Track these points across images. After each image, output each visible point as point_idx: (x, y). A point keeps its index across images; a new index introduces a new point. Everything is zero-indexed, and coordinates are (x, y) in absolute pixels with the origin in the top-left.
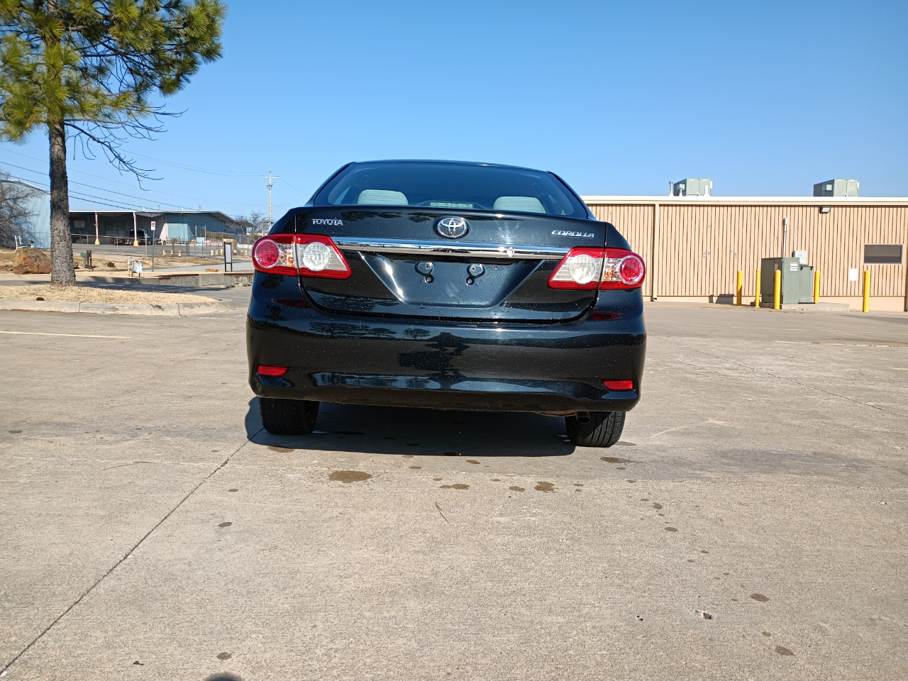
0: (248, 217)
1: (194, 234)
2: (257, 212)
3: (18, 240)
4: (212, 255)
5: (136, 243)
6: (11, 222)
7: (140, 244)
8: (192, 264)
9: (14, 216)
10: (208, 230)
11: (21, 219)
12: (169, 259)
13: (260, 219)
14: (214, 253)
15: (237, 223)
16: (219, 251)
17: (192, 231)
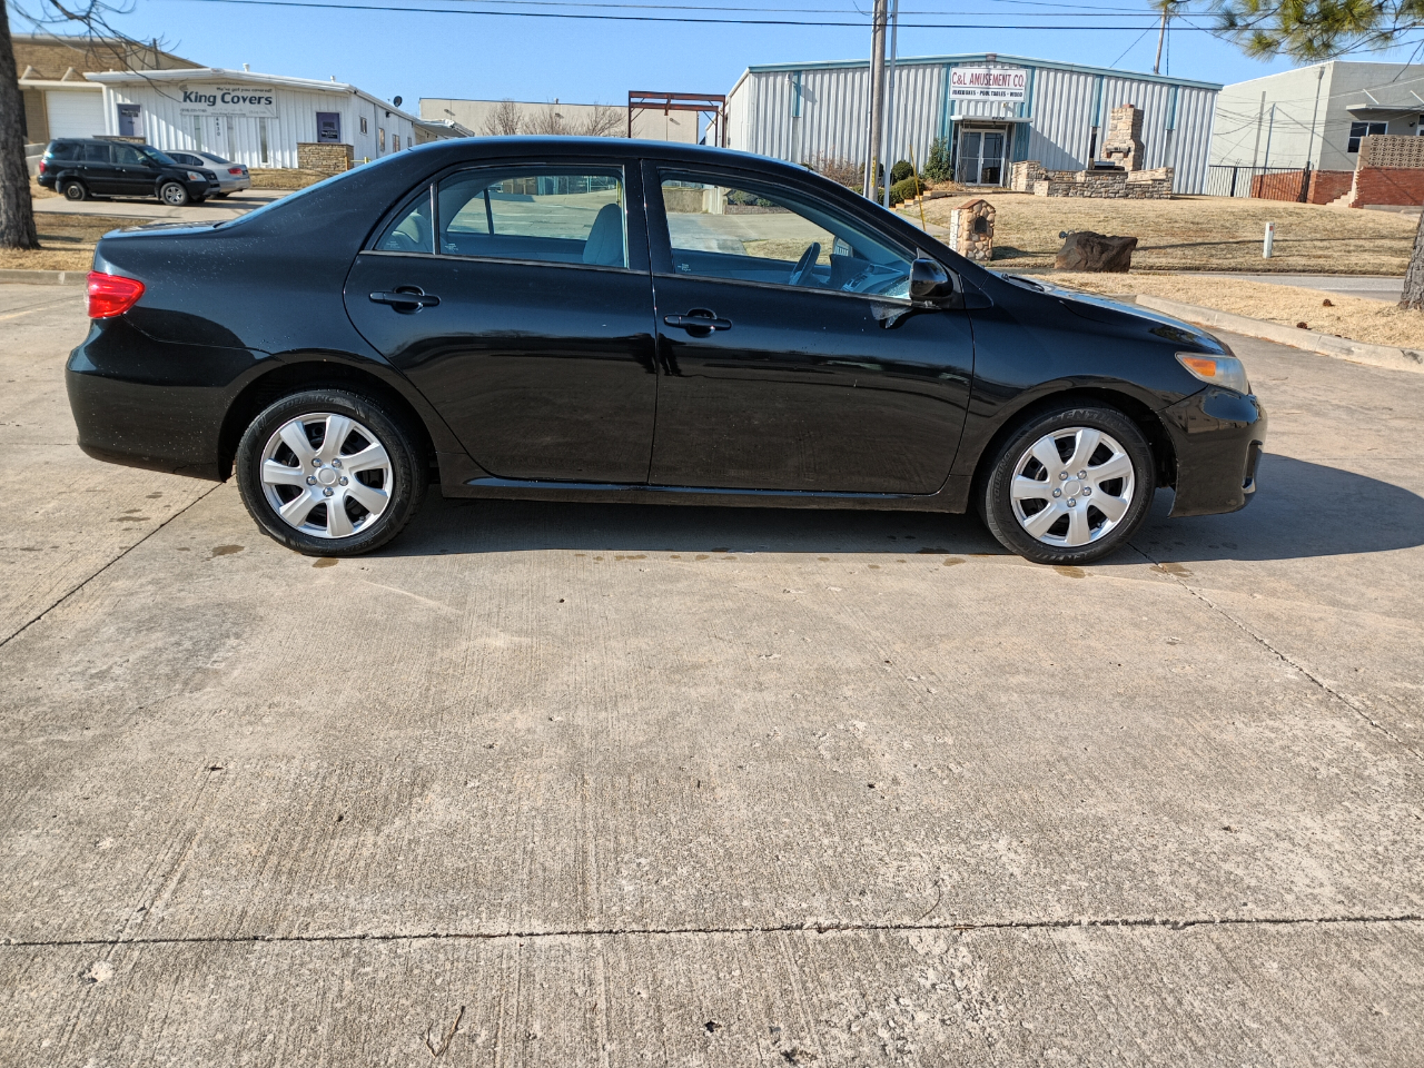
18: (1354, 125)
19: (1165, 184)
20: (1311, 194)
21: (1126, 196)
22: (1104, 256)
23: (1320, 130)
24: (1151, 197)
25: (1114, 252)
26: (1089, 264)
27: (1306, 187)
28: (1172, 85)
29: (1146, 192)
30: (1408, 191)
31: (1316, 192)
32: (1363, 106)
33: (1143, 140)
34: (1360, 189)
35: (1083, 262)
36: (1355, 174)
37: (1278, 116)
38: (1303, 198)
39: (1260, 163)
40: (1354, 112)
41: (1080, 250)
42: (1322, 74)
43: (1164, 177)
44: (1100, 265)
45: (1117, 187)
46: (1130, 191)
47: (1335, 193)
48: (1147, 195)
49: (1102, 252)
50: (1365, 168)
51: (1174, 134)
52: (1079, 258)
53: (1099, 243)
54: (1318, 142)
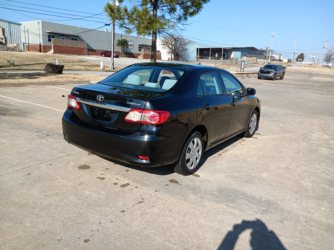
0: (264, 49)
1: (243, 55)
2: (268, 47)
3: (181, 59)
4: (246, 63)
5: (222, 58)
6: (182, 52)
7: (223, 59)
8: (236, 67)
9: (184, 50)
10: (248, 54)
11: (186, 51)
12: (229, 65)
13: (269, 49)
14: (247, 63)
15: (260, 51)
16: (249, 62)
17: (242, 54)
18: (48, 36)
19: (17, 48)
20: (42, 50)
21: (8, 50)
22: (58, 70)
23: (41, 36)
24: (14, 51)
25: (60, 69)
26: (54, 72)
27: (41, 48)
28: (9, 23)
29: (13, 49)
30: (63, 51)
31: (43, 50)
32: (50, 31)
33: (6, 36)
34: (54, 50)
35: (53, 71)
36: (52, 47)
37: (29, 31)
38: (40, 51)
39: (27, 42)
40: (48, 33)
41: (51, 68)
42: (39, 23)
43: (16, 46)
44: (57, 72)
45: (5, 48)
46: (8, 49)
47: (47, 50)
48: (13, 50)
49: (57, 69)
50: (54, 45)
51: (12, 35)
52: (51, 70)
53: (55, 67)
54: (41, 39)
